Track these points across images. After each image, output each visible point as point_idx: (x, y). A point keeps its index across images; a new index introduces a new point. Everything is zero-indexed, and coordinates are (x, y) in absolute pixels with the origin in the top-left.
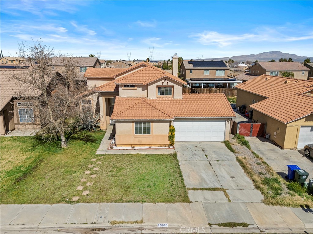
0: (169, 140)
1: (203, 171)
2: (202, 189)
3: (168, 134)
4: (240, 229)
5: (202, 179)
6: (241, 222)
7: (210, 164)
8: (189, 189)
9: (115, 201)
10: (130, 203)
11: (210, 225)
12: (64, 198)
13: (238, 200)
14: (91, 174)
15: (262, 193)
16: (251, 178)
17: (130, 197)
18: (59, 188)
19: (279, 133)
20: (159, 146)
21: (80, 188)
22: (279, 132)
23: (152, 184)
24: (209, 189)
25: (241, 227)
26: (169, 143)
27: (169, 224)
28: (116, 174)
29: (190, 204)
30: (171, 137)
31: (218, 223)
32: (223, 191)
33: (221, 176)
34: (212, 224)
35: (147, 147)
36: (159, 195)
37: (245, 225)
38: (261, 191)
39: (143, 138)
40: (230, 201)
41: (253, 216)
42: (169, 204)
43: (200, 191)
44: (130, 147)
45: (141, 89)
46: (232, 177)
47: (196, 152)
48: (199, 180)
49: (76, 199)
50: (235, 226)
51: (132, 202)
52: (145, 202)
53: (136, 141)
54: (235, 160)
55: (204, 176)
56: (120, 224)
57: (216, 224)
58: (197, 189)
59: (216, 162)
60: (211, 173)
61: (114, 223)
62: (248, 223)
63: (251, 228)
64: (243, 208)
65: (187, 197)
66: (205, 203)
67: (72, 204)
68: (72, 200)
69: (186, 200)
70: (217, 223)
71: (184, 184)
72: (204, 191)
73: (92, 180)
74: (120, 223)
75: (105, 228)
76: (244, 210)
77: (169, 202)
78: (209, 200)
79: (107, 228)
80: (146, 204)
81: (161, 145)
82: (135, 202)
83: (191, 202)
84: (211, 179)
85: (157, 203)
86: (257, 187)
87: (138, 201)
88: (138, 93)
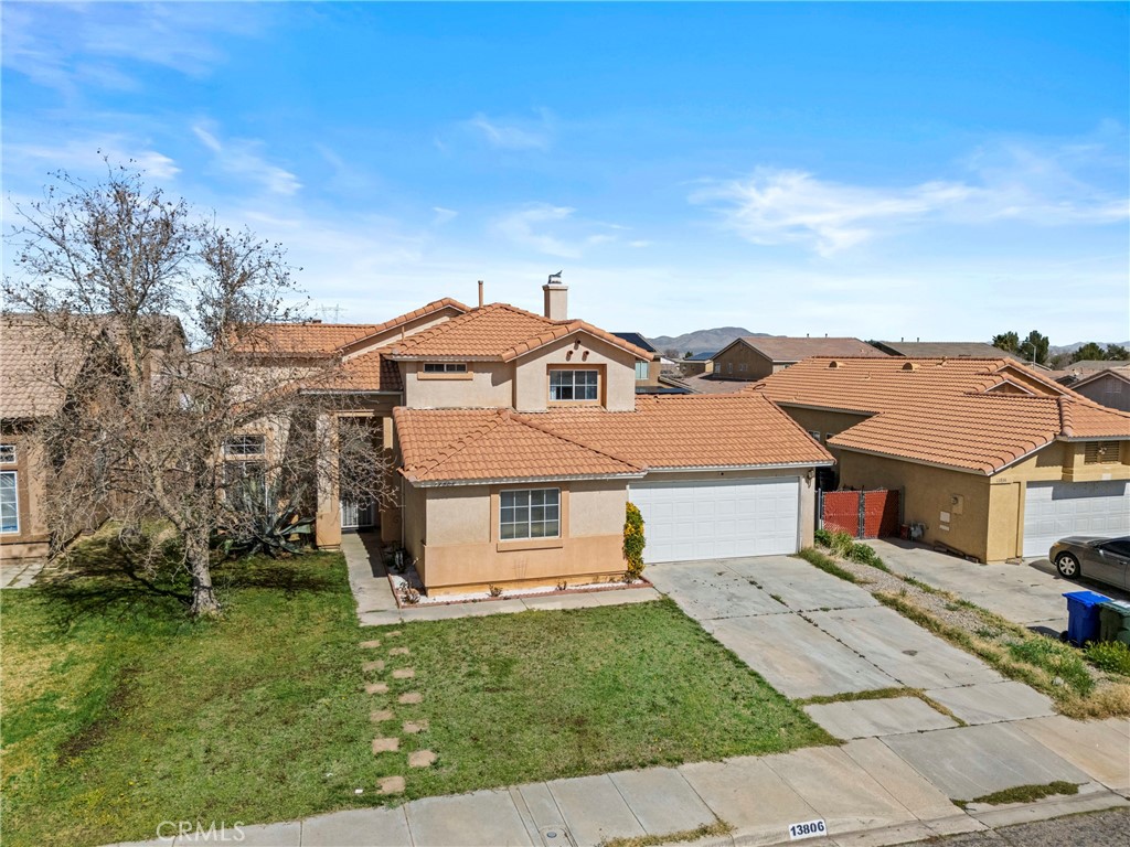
0: (627, 555)
1: (802, 643)
2: (846, 697)
3: (621, 531)
4: (1058, 805)
5: (818, 668)
6: (1047, 781)
7: (808, 620)
8: (802, 702)
9: (564, 773)
10: (627, 772)
11: (961, 804)
12: (340, 787)
13: (983, 718)
14: (397, 692)
15: (1038, 687)
16: (970, 648)
17: (614, 753)
19: (960, 512)
20: (589, 580)
21: (387, 744)
22: (958, 509)
23: (661, 701)
24: (866, 695)
25: (1059, 796)
26: (624, 565)
27: (829, 820)
28: (500, 682)
29: (844, 747)
30: (633, 544)
31: (980, 795)
32: (914, 695)
33: (873, 652)
34: (966, 803)
35: (550, 588)
36: (716, 733)
37: (1068, 789)
38: (1027, 682)
40: (962, 724)
41: (1069, 758)
42: (771, 756)
43: (842, 705)
44: (484, 593)
45: (488, 376)
46: (912, 653)
47: (733, 591)
48: (811, 672)
50: (1042, 796)
51: (630, 767)
52: (681, 761)
53: (506, 567)
54: (874, 600)
57: (977, 800)
58: (831, 700)
59: (822, 613)
60: (831, 645)
62: (1070, 781)
63: (1088, 797)
64: (1019, 739)
65: (815, 726)
66: (888, 738)
67: (393, 807)
68: (379, 792)
69: (818, 737)
70: (977, 796)
71: (772, 689)
72: (857, 703)
73: (415, 710)
74: (646, 841)
76: (1027, 743)
77: (764, 749)
78: (896, 729)
80: (689, 766)
81: (596, 576)
82: (643, 766)
83: (839, 743)
84: (848, 663)
85: (725, 759)
86: (1009, 673)
87: (654, 763)
88: (478, 391)
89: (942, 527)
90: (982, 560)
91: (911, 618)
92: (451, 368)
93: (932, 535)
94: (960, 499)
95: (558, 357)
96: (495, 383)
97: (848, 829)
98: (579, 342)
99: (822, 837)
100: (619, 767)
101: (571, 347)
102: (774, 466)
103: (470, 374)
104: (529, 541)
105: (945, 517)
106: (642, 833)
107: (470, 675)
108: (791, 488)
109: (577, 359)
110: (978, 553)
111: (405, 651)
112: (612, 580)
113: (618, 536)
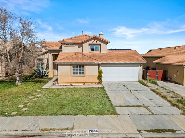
0: (98, 79)
1: (126, 96)
2: (127, 106)
3: (97, 74)
4: (169, 134)
5: (126, 100)
6: (168, 128)
7: (131, 92)
8: (116, 106)
9: (50, 115)
11: (139, 131)
14: (34, 98)
15: (179, 108)
16: (166, 100)
17: (64, 112)
21: (21, 106)
22: (178, 74)
25: (169, 132)
26: (98, 81)
27: (99, 130)
28: (55, 98)
29: (118, 116)
30: (100, 77)
31: (147, 129)
32: (145, 107)
33: (141, 99)
34: (141, 131)
35: (82, 84)
36: (90, 110)
37: (173, 131)
38: (177, 107)
40: (153, 114)
41: (178, 124)
42: (99, 116)
44: (69, 84)
46: (151, 99)
49: (15, 113)
50: (164, 132)
51: (65, 115)
52: (77, 115)
53: (73, 80)
54: (150, 90)
55: (127, 98)
56: (51, 131)
57: (145, 131)
58: (123, 106)
59: (135, 91)
60: (133, 97)
61: (45, 130)
62: (175, 129)
63: (178, 134)
64: (166, 118)
65: (115, 111)
66: (131, 115)
67: (9, 117)
68: (10, 114)
69: (114, 113)
70: (145, 130)
71: (111, 103)
72: (129, 108)
73: (33, 101)
76: (168, 120)
77: (98, 114)
78: (135, 113)
79: (37, 134)
80: (78, 116)
81: (92, 83)
82: (68, 115)
84: (133, 100)
85: (88, 115)
86: (173, 105)
87: (71, 114)
89: (175, 78)
90: (182, 85)
91: (156, 93)
93: (173, 80)
94: (178, 71)
95: (91, 42)
96: (79, 47)
97: (104, 133)
98: (95, 39)
99: (96, 134)
100: (63, 115)
101: (93, 40)
102: (132, 63)
103: (74, 46)
104: (78, 75)
105: (175, 76)
106: (53, 128)
107: (50, 96)
108: (137, 68)
109: (95, 42)
110: (182, 83)
111: (43, 92)
113: (96, 75)
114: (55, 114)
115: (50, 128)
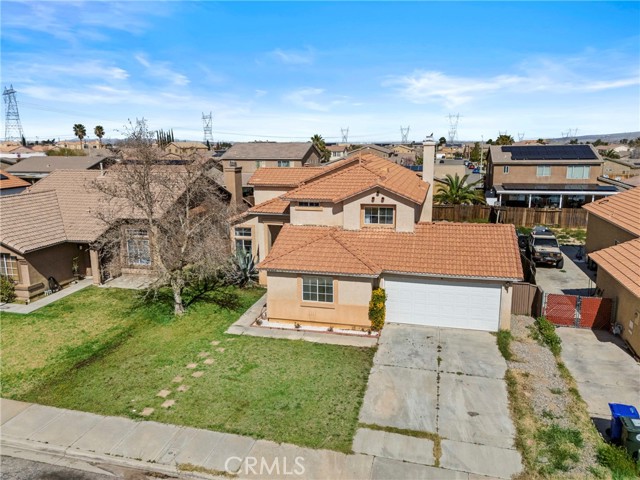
1: (414, 391)
2: (389, 430)
5: (400, 409)
7: (438, 378)
8: (363, 426)
9: (210, 427)
10: (235, 436)
12: (131, 407)
13: (456, 466)
14: (196, 370)
15: (525, 459)
16: (518, 422)
17: (242, 424)
18: (131, 389)
19: (637, 324)
20: (350, 328)
21: (164, 393)
22: (637, 321)
23: (293, 405)
24: (405, 432)
26: (369, 323)
28: (239, 376)
29: (349, 456)
30: (376, 313)
32: (433, 440)
33: (448, 408)
35: (325, 328)
36: (296, 429)
39: (319, 310)
40: (437, 464)
42: (306, 449)
43: (383, 433)
44: (292, 326)
45: (331, 209)
46: (472, 414)
47: (420, 350)
48: (393, 410)
49: (147, 412)
52: (262, 437)
53: (305, 314)
54: (502, 374)
55: (411, 403)
56: (195, 473)
58: (379, 428)
59: (455, 376)
60: (430, 397)
61: (184, 468)
65: (350, 440)
66: (380, 459)
68: (140, 413)
69: (346, 447)
71: (357, 414)
72: (392, 435)
73: (192, 380)
74: (196, 469)
75: (168, 474)
77: (307, 444)
78: (392, 456)
79: (171, 475)
80: (263, 441)
81: (354, 327)
82: (245, 434)
83: (352, 453)
84: (423, 410)
85: (283, 444)
87: (251, 435)
88: (324, 217)
89: (630, 331)
91: (509, 392)
92: (312, 204)
93: (625, 335)
94: (638, 315)
95: (367, 200)
96: (334, 213)
98: (378, 192)
100: (234, 432)
101: (374, 195)
103: (321, 208)
104: (317, 302)
105: (631, 325)
106: (201, 465)
107: (231, 369)
108: (495, 293)
109: (378, 201)
111: (223, 350)
112: (363, 330)
113: (365, 307)
114: (220, 428)
115: (195, 464)
